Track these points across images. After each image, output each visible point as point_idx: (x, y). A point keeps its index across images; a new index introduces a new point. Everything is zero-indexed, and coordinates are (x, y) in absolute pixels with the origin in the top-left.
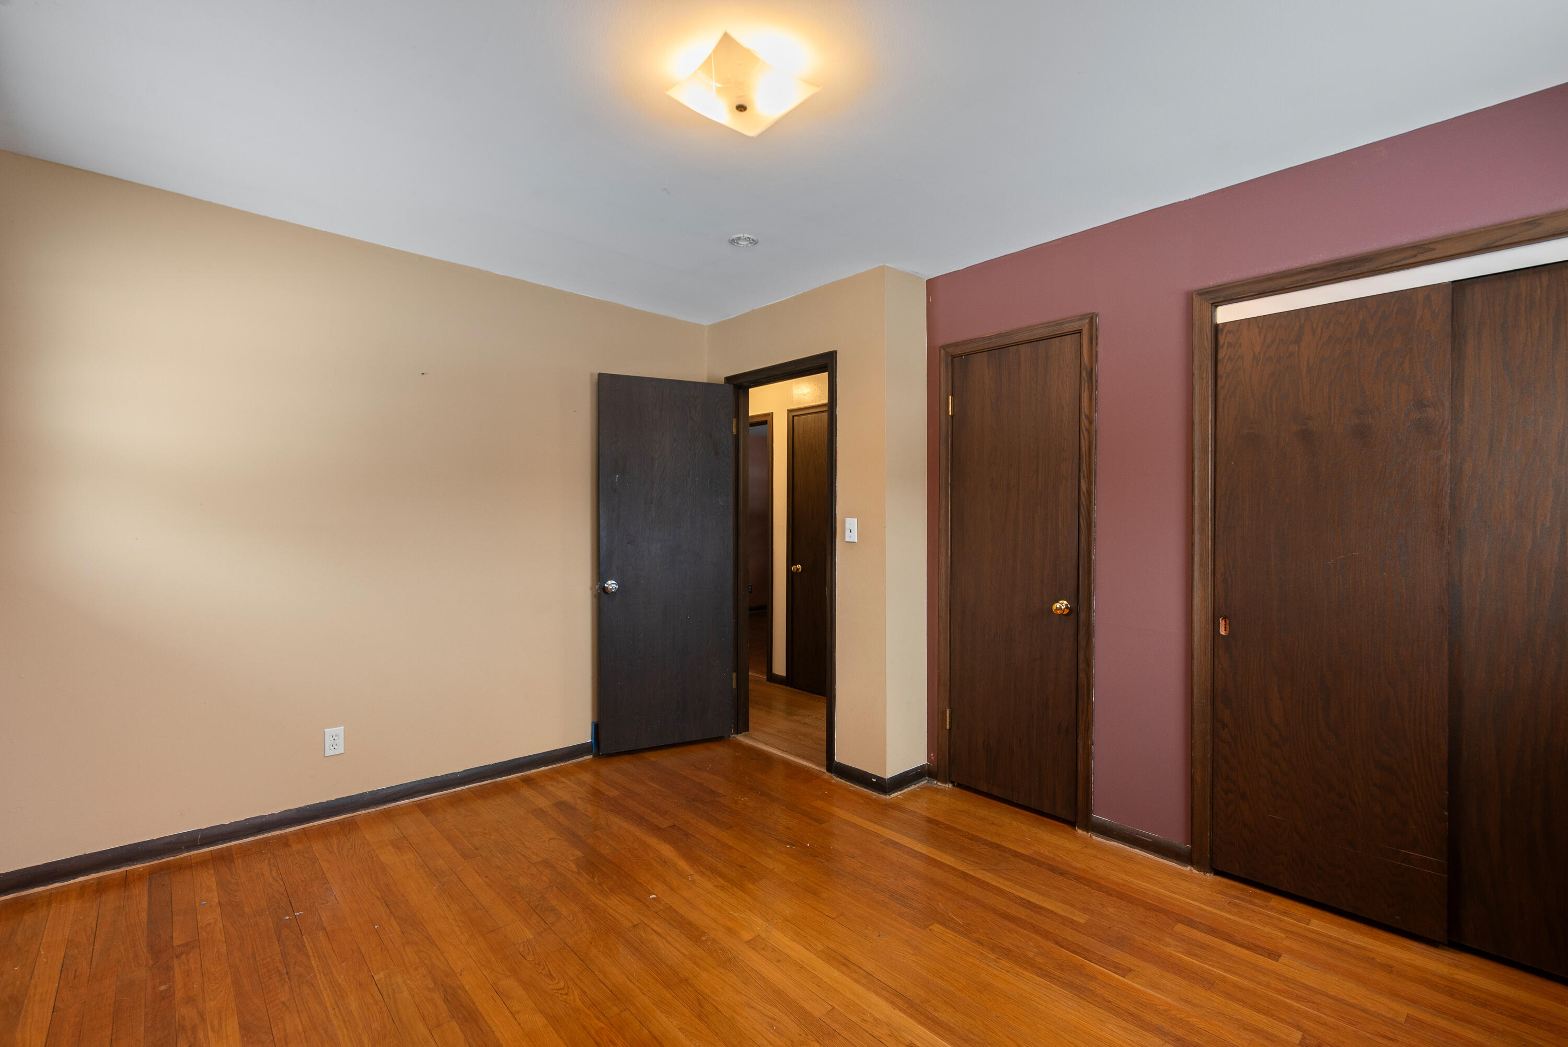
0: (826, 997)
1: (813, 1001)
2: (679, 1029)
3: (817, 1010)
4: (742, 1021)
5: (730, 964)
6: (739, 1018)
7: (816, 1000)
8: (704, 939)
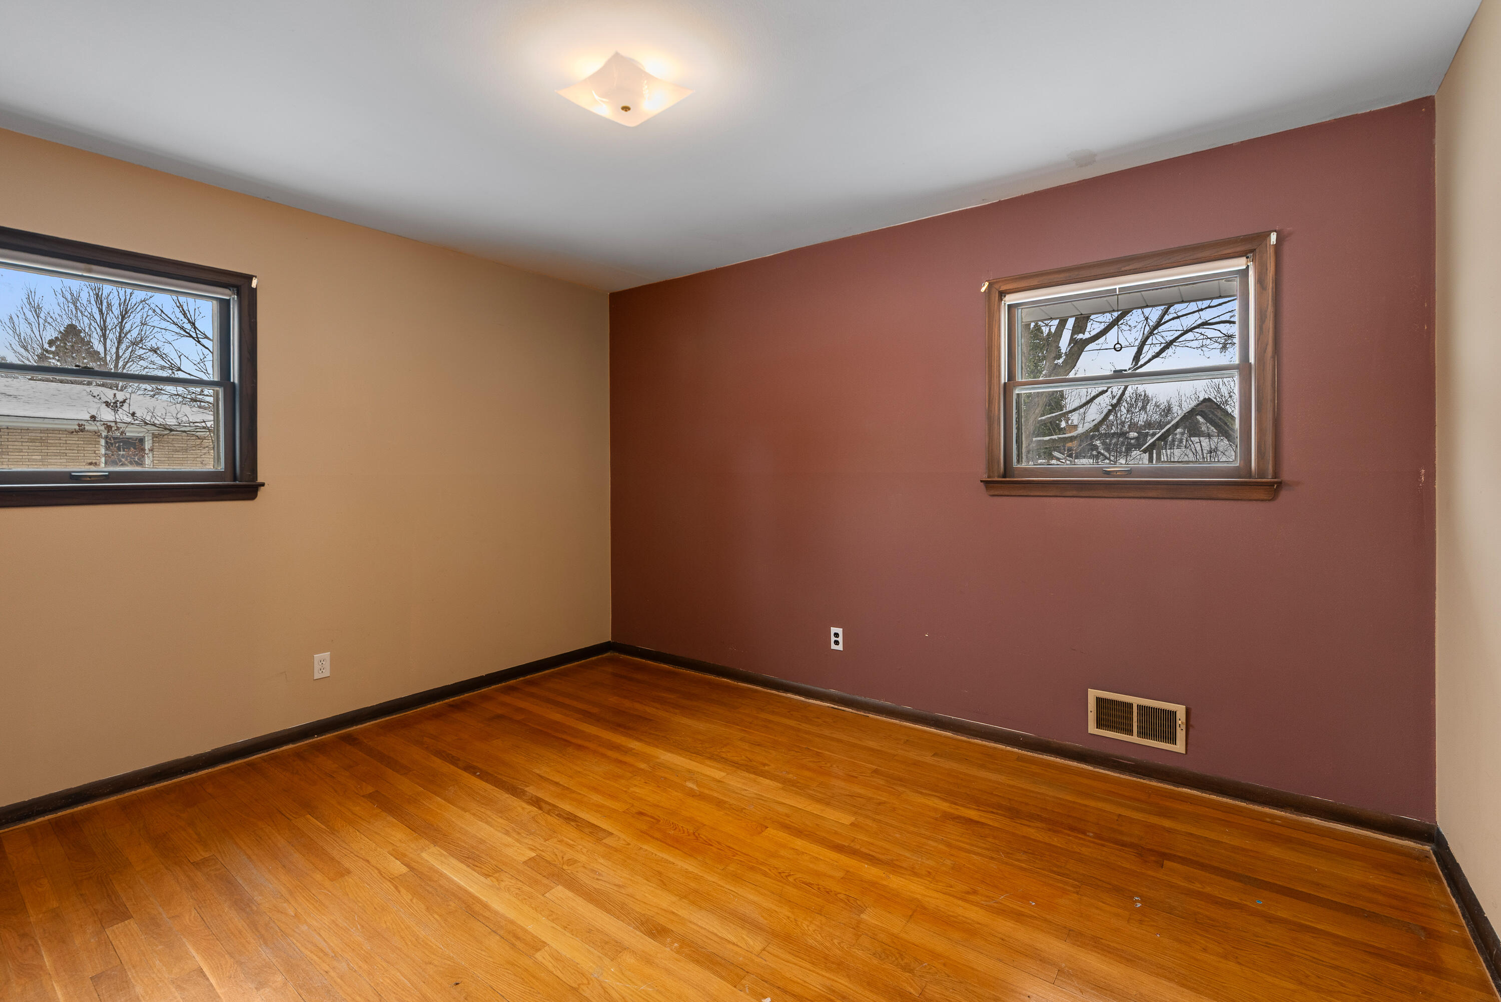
0: (547, 903)
1: (562, 898)
2: (674, 863)
3: (560, 892)
4: (625, 875)
5: (641, 921)
6: (628, 876)
7: (558, 899)
8: (676, 945)
